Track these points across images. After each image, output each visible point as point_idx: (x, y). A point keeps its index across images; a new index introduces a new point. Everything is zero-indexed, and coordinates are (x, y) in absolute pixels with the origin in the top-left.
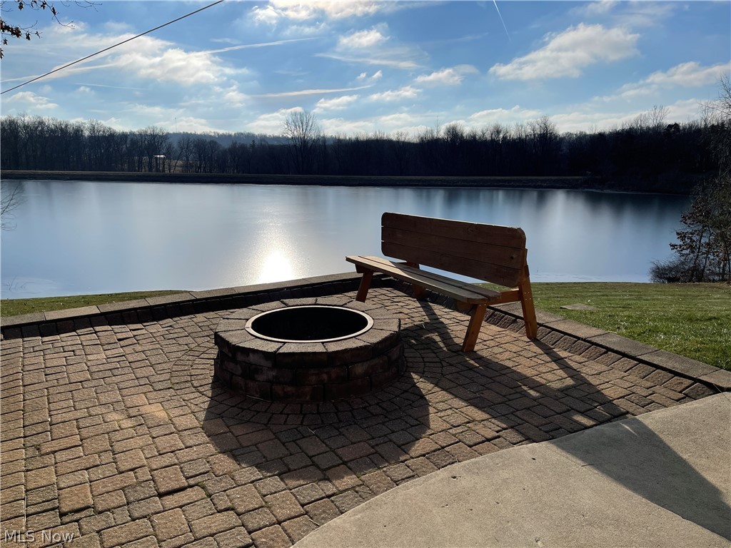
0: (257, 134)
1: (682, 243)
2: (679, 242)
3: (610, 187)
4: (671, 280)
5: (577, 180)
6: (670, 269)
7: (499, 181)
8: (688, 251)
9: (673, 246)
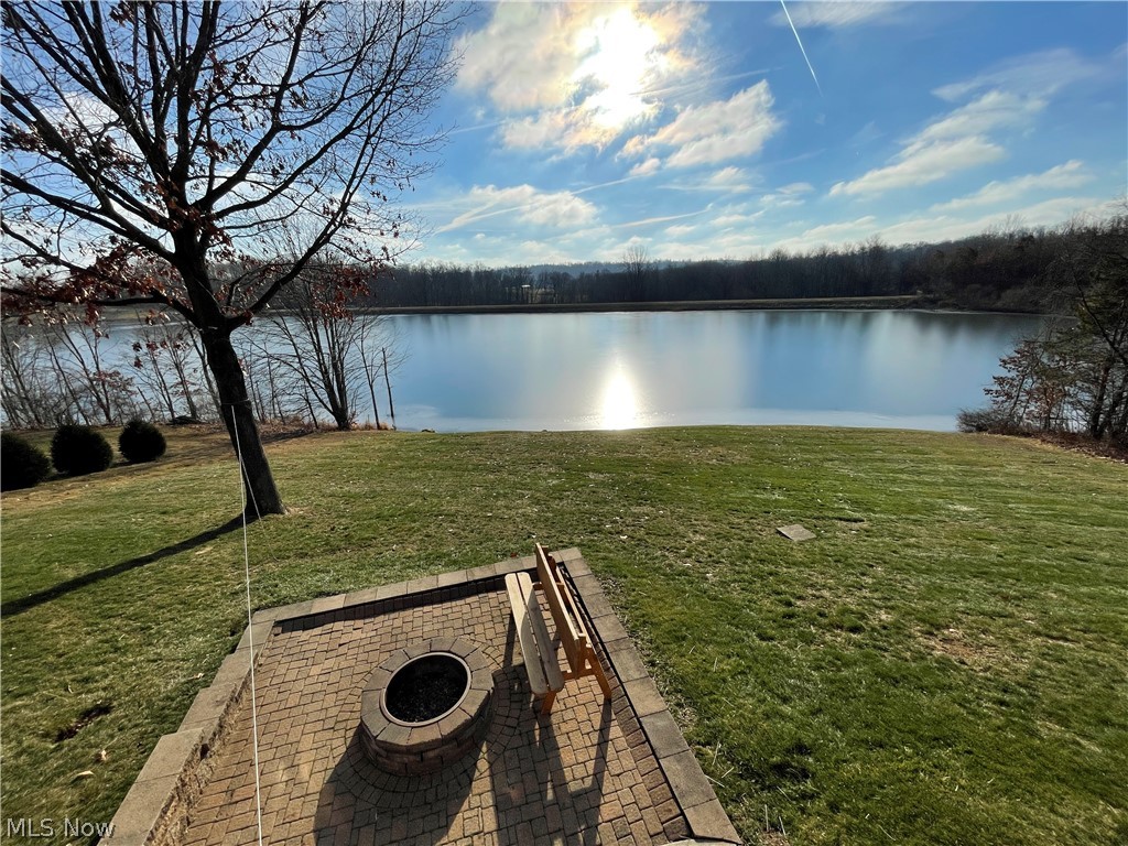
0: (602, 262)
1: (999, 388)
2: (996, 387)
3: (944, 306)
4: (980, 429)
5: (905, 300)
6: (980, 416)
7: (821, 303)
8: (1004, 398)
9: (988, 392)
